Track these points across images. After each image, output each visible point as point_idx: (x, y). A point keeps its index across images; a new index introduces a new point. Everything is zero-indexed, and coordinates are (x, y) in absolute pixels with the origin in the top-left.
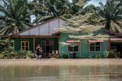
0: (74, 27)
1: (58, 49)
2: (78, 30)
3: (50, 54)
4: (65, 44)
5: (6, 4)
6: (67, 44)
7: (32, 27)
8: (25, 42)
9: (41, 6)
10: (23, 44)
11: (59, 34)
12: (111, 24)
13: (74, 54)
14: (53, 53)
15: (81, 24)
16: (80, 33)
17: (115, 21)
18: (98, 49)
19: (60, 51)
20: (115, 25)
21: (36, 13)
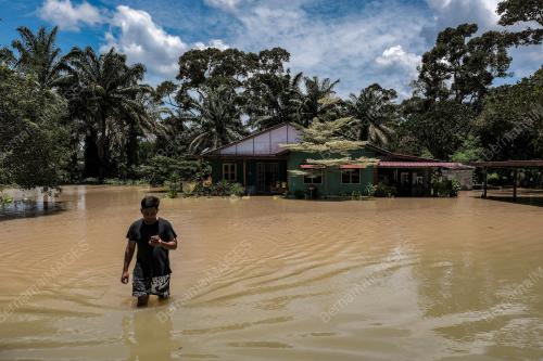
0: (317, 142)
1: (286, 180)
2: (322, 148)
3: (272, 188)
4: (299, 173)
5: (202, 96)
6: (304, 173)
7: (247, 135)
8: (229, 165)
9: (257, 99)
10: (226, 168)
11: (287, 154)
12: (370, 129)
13: (315, 190)
14: (278, 186)
15: (328, 137)
16: (326, 155)
17: (377, 126)
18: (356, 180)
19: (290, 183)
20: (377, 130)
21: (249, 112)
